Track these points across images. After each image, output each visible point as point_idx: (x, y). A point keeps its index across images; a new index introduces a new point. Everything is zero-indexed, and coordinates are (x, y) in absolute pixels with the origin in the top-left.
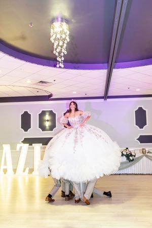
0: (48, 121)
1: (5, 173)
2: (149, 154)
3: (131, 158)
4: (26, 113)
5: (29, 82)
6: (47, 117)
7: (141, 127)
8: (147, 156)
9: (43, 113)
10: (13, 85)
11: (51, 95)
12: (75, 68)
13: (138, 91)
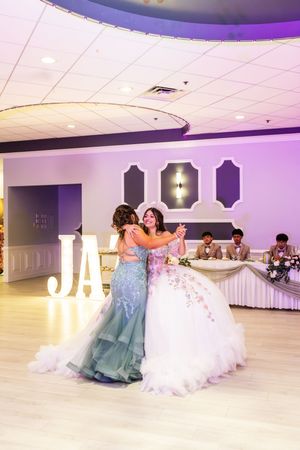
0: (181, 186)
1: (87, 295)
4: (134, 168)
6: (179, 177)
9: (171, 169)
10: (92, 100)
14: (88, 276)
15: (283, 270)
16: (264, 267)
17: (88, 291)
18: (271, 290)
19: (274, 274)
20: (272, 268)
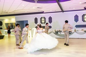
2: (77, 32)
3: (70, 33)
4: (36, 18)
5: (34, 8)
6: (43, 19)
7: (76, 22)
8: (76, 32)
11: (43, 12)
12: (46, 3)
13: (74, 9)
14: (29, 34)
15: (57, 32)
16: (55, 32)
17: (29, 37)
18: (56, 35)
19: (56, 33)
20: (56, 32)
